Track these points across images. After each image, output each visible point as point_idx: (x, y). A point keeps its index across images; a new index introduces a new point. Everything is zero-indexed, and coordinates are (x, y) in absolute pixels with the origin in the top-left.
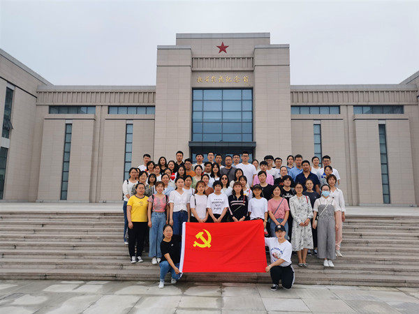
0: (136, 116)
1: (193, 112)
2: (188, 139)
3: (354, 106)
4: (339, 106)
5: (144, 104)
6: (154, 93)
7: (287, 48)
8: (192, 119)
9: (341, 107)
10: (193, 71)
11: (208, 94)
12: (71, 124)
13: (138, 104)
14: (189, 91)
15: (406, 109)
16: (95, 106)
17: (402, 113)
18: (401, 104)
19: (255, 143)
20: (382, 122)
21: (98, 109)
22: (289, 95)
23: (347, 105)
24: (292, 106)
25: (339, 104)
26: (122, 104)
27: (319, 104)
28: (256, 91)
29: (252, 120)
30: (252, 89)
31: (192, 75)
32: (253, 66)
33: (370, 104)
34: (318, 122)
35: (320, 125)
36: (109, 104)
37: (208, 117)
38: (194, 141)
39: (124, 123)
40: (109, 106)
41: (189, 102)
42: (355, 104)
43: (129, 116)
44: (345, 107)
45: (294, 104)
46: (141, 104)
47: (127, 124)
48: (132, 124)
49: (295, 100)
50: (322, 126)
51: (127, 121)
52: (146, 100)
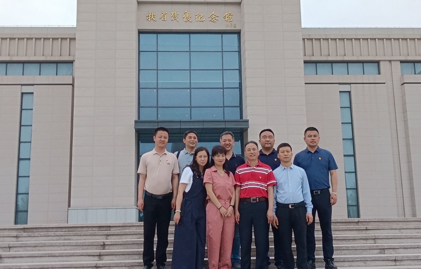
0: (39, 79)
1: (139, 70)
2: (133, 117)
3: (402, 62)
4: (378, 62)
5: (53, 59)
8: (139, 83)
9: (381, 63)
10: (139, 3)
11: (166, 42)
13: (43, 59)
19: (247, 121)
22: (301, 42)
23: (390, 61)
24: (305, 62)
25: (377, 59)
26: (15, 59)
27: (346, 58)
28: (245, 36)
29: (240, 84)
30: (238, 33)
31: (139, 9)
34: (347, 88)
35: (349, 92)
37: (166, 79)
39: (18, 90)
42: (403, 58)
43: (26, 79)
44: (388, 62)
45: (308, 59)
46: (49, 59)
47: (23, 94)
48: (33, 93)
49: (309, 52)
50: (352, 93)
51: (23, 87)
52: (57, 51)
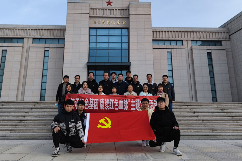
0: (51, 45)
1: (90, 42)
2: (87, 60)
3: (192, 41)
4: (182, 41)
5: (57, 37)
6: (65, 30)
7: (149, 4)
8: (89, 47)
9: (184, 41)
10: (90, 17)
11: (100, 32)
12: (6, 50)
13: (53, 37)
14: (88, 29)
15: (223, 43)
16: (23, 38)
17: (221, 45)
18: (220, 40)
19: (130, 63)
20: (209, 51)
21: (25, 40)
22: (151, 33)
23: (187, 40)
24: (153, 40)
25: (182, 39)
26: (43, 37)
27: (170, 39)
28: (131, 30)
29: (128, 48)
30: (128, 29)
31: (90, 20)
32: (129, 15)
33: (201, 39)
34: (170, 50)
36: (33, 37)
37: (99, 46)
38: (90, 61)
39: (43, 49)
40: (33, 39)
41: (88, 36)
42: (192, 39)
43: (47, 45)
44: (186, 41)
45: (155, 39)
46: (55, 37)
47: (45, 51)
48: (49, 50)
49: (155, 36)
50: (172, 53)
51: (45, 48)
52: (58, 35)
